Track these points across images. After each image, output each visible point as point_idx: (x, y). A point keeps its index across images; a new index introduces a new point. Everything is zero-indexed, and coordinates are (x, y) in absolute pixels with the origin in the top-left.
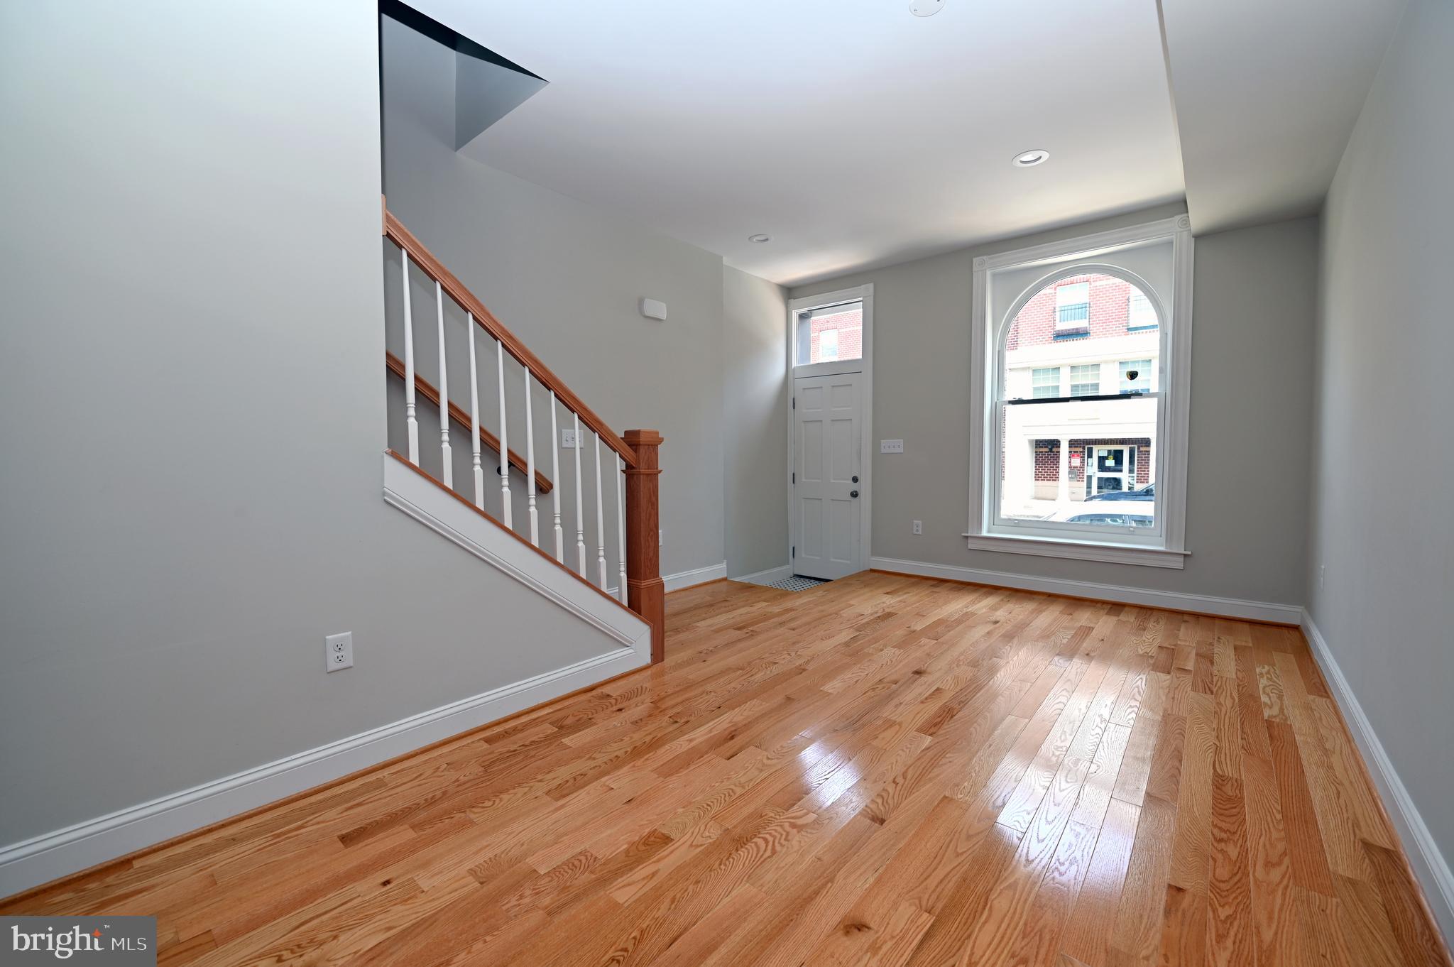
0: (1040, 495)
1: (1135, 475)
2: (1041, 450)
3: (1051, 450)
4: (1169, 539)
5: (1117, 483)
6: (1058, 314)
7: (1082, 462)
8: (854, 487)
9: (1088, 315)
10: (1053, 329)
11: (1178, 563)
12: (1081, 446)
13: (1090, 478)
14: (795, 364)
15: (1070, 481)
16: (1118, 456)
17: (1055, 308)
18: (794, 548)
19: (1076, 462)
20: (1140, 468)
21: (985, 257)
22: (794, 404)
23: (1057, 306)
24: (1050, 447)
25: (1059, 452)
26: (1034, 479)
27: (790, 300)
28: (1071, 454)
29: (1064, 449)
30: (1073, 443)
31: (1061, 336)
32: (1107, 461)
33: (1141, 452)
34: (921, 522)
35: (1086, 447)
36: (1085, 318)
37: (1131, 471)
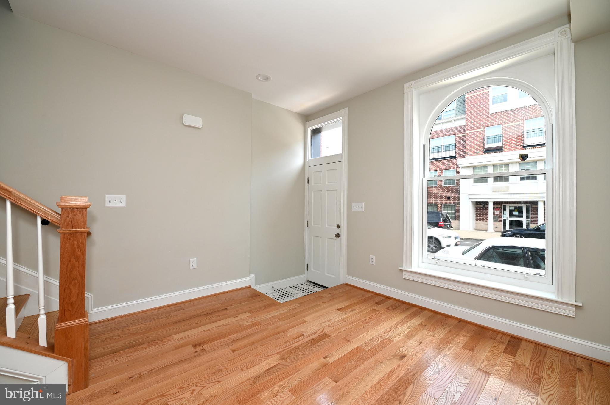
0: (478, 228)
1: (530, 219)
2: (479, 206)
3: (484, 206)
4: (559, 290)
5: (520, 224)
6: (486, 140)
7: (501, 212)
8: (337, 231)
9: (502, 140)
10: (483, 147)
11: (570, 312)
12: (500, 205)
13: (505, 220)
14: (309, 158)
15: (494, 221)
16: (520, 210)
17: (484, 138)
18: (307, 265)
19: (497, 212)
20: (532, 216)
21: (411, 82)
22: (308, 181)
23: (485, 136)
24: (483, 205)
25: (488, 207)
26: (475, 220)
27: (306, 122)
28: (495, 209)
29: (491, 206)
30: (495, 203)
31: (488, 151)
32: (514, 212)
33: (533, 208)
34: (374, 256)
35: (503, 205)
36: (500, 142)
37: (528, 217)
